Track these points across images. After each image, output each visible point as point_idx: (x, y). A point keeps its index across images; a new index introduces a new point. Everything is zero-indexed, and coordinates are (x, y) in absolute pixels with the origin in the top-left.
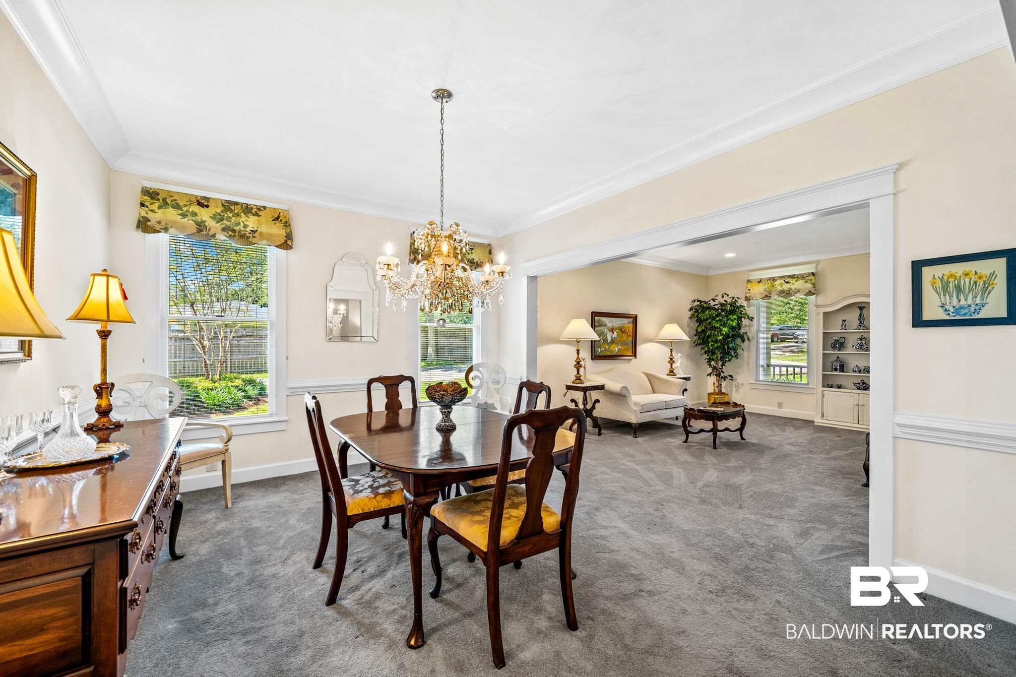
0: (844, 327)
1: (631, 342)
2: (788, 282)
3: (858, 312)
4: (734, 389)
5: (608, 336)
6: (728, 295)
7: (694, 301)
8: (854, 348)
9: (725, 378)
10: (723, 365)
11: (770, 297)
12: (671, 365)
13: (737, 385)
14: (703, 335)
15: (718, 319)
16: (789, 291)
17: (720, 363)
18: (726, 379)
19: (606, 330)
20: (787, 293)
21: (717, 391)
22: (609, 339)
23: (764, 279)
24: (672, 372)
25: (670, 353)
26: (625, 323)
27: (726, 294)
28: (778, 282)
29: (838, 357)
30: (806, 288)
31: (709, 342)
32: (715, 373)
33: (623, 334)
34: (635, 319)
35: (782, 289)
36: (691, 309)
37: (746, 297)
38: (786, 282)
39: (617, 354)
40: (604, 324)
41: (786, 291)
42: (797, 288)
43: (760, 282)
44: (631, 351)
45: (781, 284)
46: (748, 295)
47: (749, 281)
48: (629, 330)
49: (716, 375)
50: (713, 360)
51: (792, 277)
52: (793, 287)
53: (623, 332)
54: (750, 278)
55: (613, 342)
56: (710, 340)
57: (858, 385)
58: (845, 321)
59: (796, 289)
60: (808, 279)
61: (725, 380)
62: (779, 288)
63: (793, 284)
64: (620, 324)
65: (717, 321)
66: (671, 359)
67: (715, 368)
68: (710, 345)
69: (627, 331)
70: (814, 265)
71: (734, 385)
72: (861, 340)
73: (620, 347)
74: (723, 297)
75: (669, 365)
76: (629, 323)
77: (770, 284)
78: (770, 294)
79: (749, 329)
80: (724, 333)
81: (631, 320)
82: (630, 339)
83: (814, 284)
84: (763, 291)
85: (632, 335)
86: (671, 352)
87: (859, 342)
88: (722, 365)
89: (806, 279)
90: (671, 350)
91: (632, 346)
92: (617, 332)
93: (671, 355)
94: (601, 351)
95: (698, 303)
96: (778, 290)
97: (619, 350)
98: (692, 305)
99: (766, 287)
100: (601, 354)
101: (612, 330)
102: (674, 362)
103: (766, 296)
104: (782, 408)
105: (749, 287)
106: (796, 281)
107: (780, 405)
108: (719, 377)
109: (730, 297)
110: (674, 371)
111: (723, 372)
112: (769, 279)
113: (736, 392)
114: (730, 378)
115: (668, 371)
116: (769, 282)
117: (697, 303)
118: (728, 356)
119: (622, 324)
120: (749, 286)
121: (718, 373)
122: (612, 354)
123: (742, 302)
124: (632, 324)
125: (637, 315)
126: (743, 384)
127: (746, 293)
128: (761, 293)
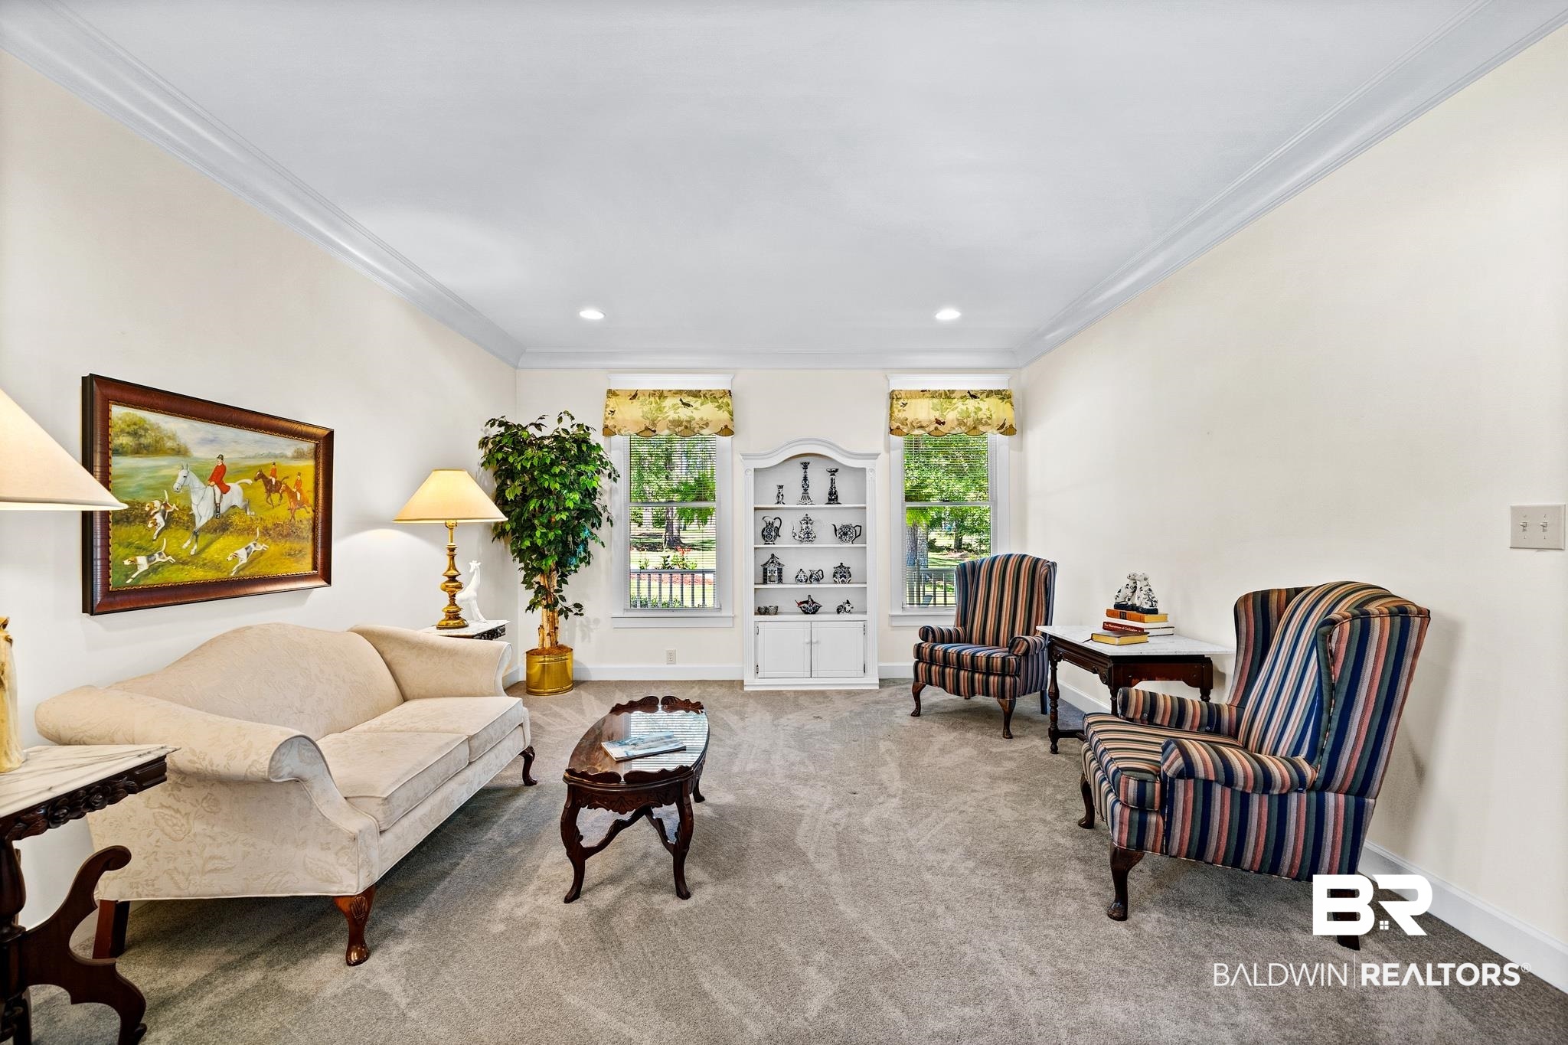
0: (780, 497)
1: (306, 526)
2: (687, 405)
3: (799, 473)
4: (578, 634)
5: (195, 499)
6: (573, 418)
7: (492, 423)
8: (797, 537)
9: (565, 612)
10: (563, 580)
11: (654, 431)
12: (453, 597)
13: (585, 623)
14: (518, 510)
15: (557, 470)
16: (689, 422)
17: (555, 577)
18: (570, 614)
19: (183, 473)
20: (686, 427)
21: (547, 645)
22: (203, 513)
23: (644, 392)
24: (454, 618)
25: (447, 561)
26: (283, 456)
27: (568, 414)
28: (669, 402)
29: (773, 555)
30: (720, 420)
31: (534, 528)
32: (544, 602)
33: (275, 497)
34: (325, 445)
35: (676, 417)
36: (484, 443)
37: (606, 427)
38: (683, 404)
39: (247, 573)
40: (170, 444)
41: (684, 423)
42: (705, 419)
43: (634, 397)
44: (309, 560)
45: (675, 407)
46: (610, 423)
47: (611, 393)
48: (298, 483)
49: (546, 607)
50: (540, 571)
51: (696, 394)
52: (697, 415)
53: (272, 488)
54: (613, 388)
55: (221, 524)
56: (536, 522)
57: (806, 605)
58: (781, 487)
59: (702, 419)
60: (722, 403)
61: (567, 617)
62: (672, 415)
63: (696, 409)
64: (262, 456)
65: (555, 475)
66: (453, 579)
67: (541, 590)
68: (538, 534)
69: (291, 483)
70: (729, 378)
71: (578, 623)
72: (807, 523)
73: (260, 547)
74: (560, 420)
75: (446, 596)
76: (299, 455)
77: (654, 404)
78: (654, 424)
79: (610, 498)
80: (571, 505)
81: (307, 446)
82: (305, 515)
83: (731, 414)
84: (641, 419)
85: (311, 501)
86: (452, 558)
87: (804, 526)
88: (559, 584)
89: (720, 401)
90: (452, 550)
91: (315, 539)
92: (245, 487)
93: (453, 566)
94: (154, 569)
95: (502, 429)
96: (670, 418)
97: (254, 558)
98: (486, 431)
99: (646, 408)
100: (154, 580)
101: (219, 477)
102: (460, 587)
103: (647, 429)
104: (675, 663)
105: (611, 405)
106: (702, 404)
107: (671, 658)
108: (553, 611)
109: (574, 422)
110: (462, 614)
111: (563, 599)
112: (653, 394)
113: (583, 638)
114: (575, 610)
115: (443, 616)
116: (652, 399)
117: (496, 430)
118: (574, 560)
119: (269, 456)
120: (613, 402)
121: (548, 600)
122: (222, 576)
123: (595, 438)
124: (311, 463)
125: (331, 434)
126: (597, 621)
127: (607, 418)
128: (636, 423)
